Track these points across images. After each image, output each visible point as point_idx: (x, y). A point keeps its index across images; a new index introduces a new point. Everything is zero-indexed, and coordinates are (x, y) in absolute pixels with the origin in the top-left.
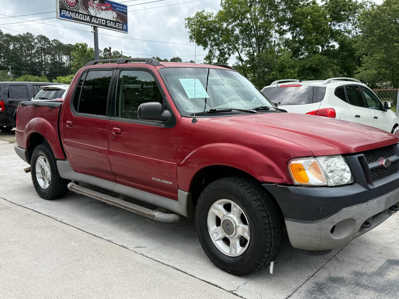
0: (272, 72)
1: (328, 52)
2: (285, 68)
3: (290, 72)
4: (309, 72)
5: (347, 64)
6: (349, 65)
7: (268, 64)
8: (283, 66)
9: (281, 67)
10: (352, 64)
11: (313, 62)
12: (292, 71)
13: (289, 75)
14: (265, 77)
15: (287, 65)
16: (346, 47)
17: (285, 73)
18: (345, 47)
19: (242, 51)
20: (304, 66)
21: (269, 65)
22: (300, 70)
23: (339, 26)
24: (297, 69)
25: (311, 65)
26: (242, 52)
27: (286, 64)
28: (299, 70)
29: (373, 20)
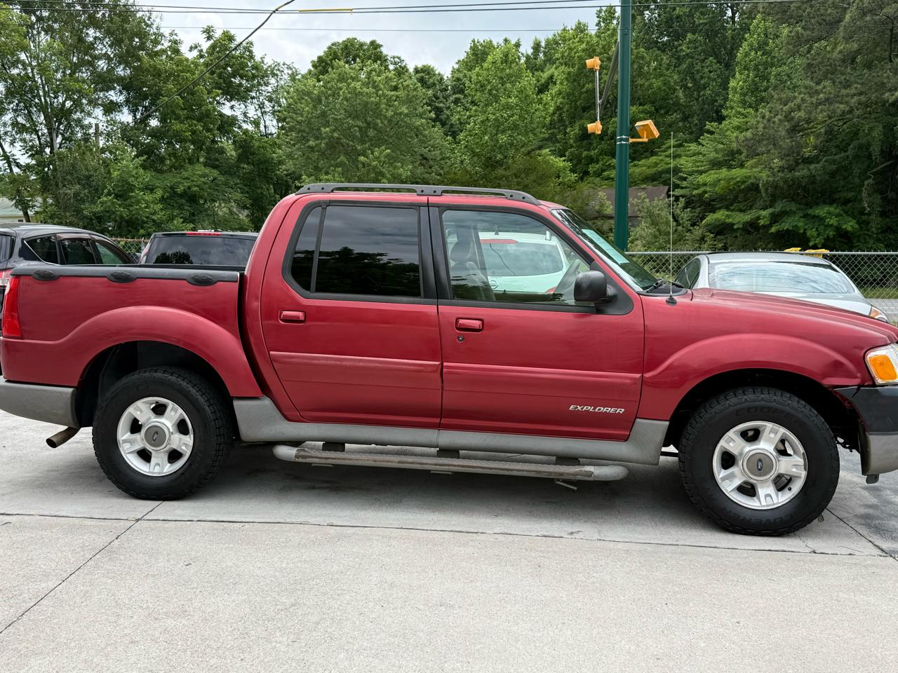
0: (99, 198)
1: (217, 163)
2: (132, 191)
3: (144, 200)
4: (183, 201)
5: (259, 191)
6: (262, 193)
7: (88, 177)
8: (127, 184)
9: (123, 186)
10: (268, 190)
11: (193, 181)
12: (149, 197)
13: (143, 206)
14: (82, 206)
15: (135, 183)
16: (254, 153)
17: (133, 200)
18: (251, 154)
19: (15, 142)
20: (172, 188)
21: (91, 179)
22: (165, 197)
23: (232, 107)
24: (159, 193)
25: (189, 188)
26: (15, 144)
27: (132, 181)
28: (163, 197)
29: (315, 107)
